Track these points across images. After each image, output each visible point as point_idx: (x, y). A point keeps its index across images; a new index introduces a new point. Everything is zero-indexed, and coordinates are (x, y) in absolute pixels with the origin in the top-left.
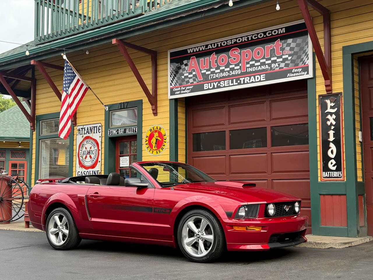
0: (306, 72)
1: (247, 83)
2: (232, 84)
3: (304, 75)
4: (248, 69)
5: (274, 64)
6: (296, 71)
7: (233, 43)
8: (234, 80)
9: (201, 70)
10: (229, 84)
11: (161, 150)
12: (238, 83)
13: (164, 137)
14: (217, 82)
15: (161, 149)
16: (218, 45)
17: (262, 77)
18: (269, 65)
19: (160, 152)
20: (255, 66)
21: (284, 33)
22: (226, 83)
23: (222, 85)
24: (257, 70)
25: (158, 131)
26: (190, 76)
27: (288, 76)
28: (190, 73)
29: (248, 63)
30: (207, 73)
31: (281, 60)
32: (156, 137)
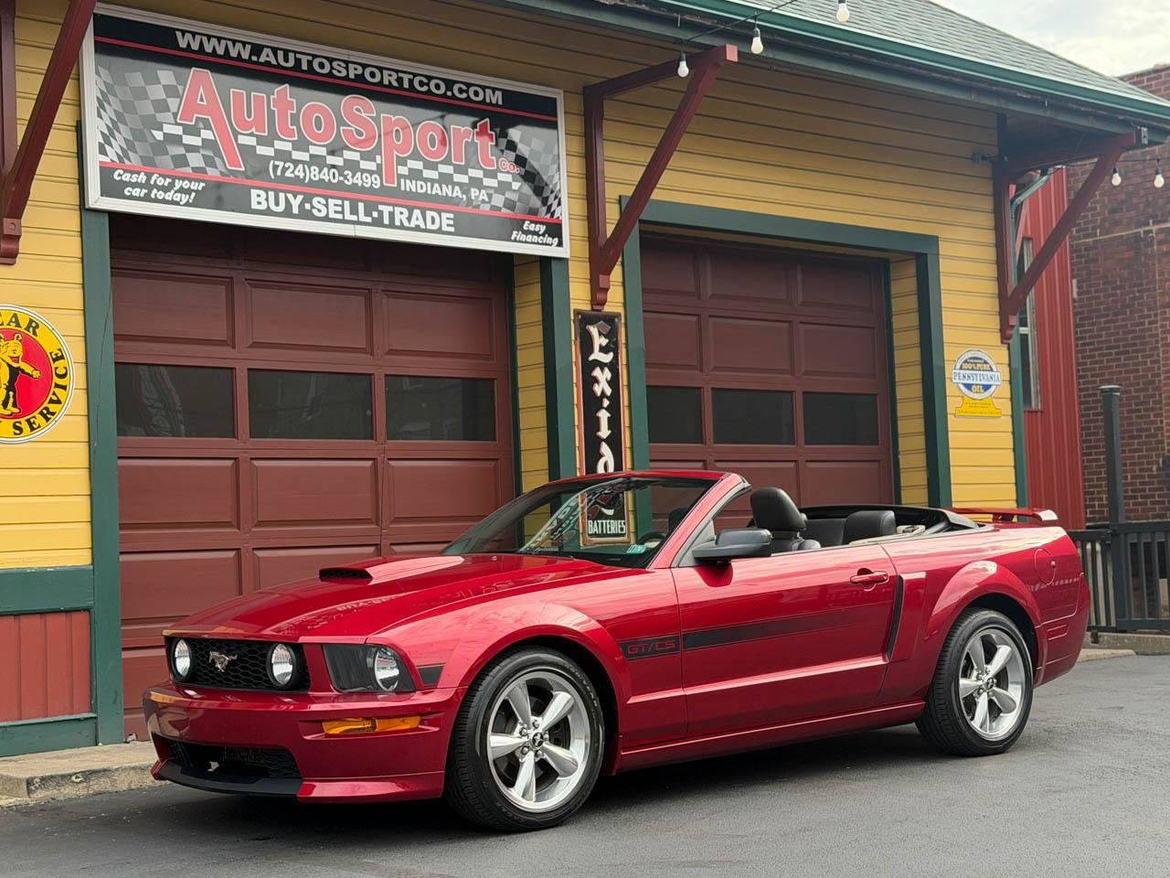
0: (556, 240)
1: (402, 227)
2: (354, 218)
3: (551, 245)
4: (402, 180)
5: (477, 191)
6: (532, 227)
7: (352, 76)
8: (361, 206)
9: (236, 134)
10: (342, 212)
11: (39, 420)
12: (373, 218)
13: (54, 366)
14: (300, 193)
15: (41, 413)
16: (298, 61)
17: (446, 220)
18: (465, 189)
19: (32, 429)
20: (426, 180)
21: (500, 106)
22: (332, 208)
23: (320, 211)
24: (429, 192)
25: (20, 332)
26: (187, 140)
27: (513, 238)
28: (190, 130)
29: (402, 162)
30: (262, 150)
31: (493, 183)
32: (11, 358)
